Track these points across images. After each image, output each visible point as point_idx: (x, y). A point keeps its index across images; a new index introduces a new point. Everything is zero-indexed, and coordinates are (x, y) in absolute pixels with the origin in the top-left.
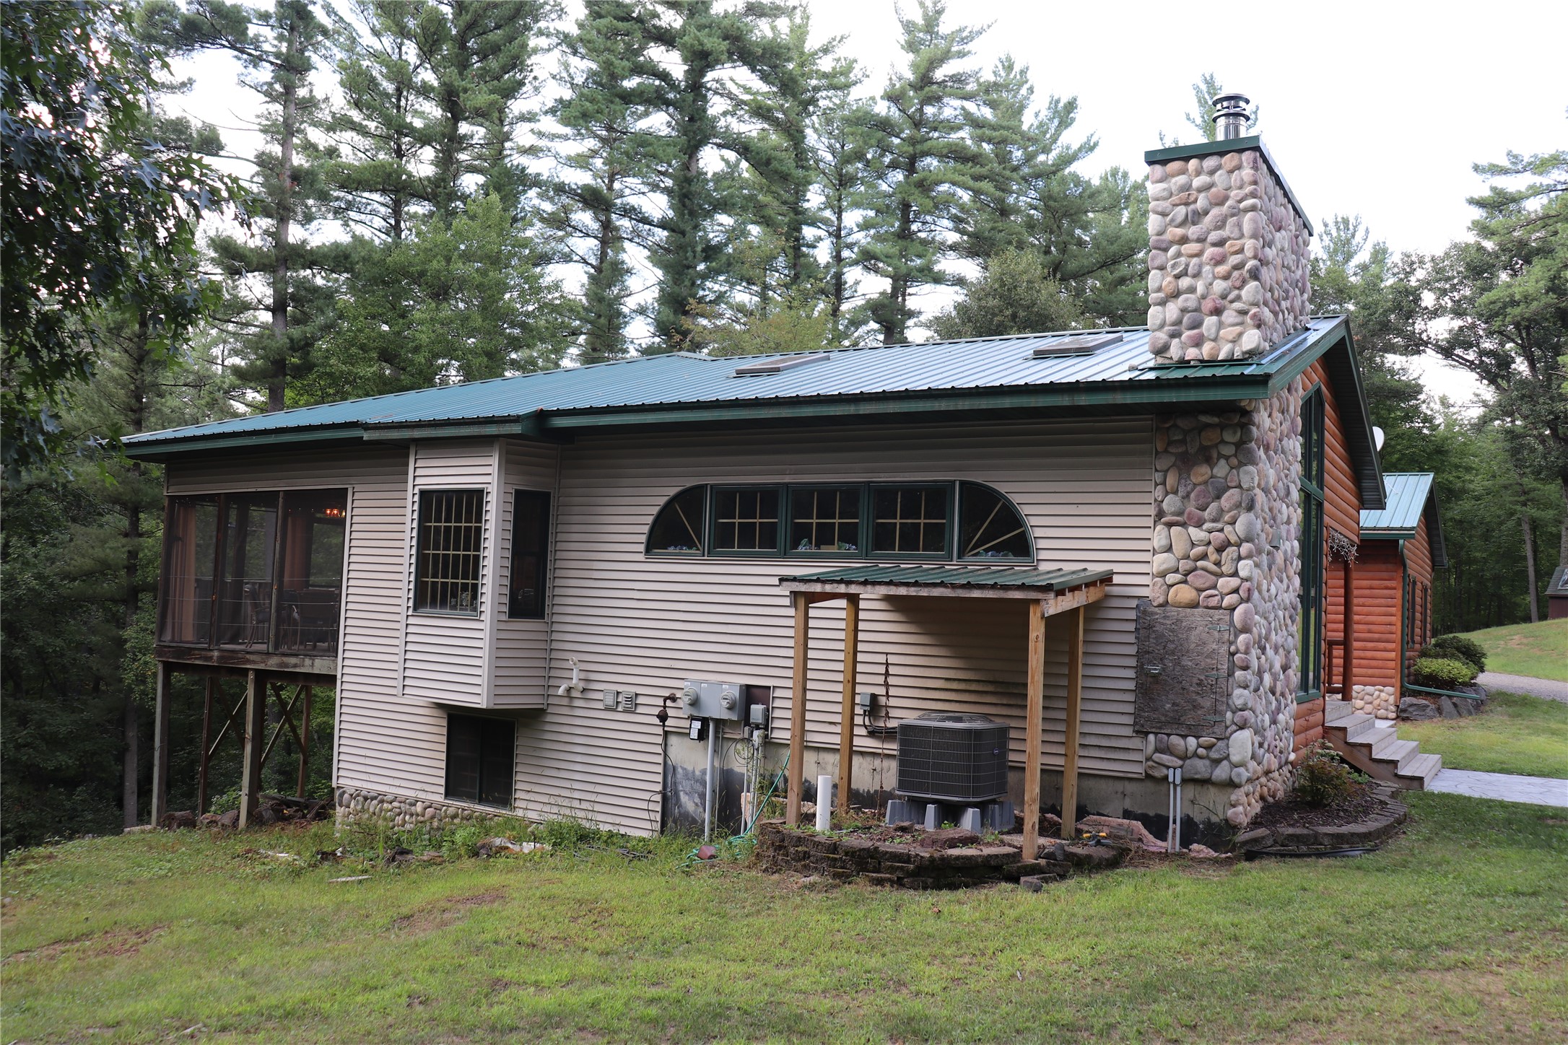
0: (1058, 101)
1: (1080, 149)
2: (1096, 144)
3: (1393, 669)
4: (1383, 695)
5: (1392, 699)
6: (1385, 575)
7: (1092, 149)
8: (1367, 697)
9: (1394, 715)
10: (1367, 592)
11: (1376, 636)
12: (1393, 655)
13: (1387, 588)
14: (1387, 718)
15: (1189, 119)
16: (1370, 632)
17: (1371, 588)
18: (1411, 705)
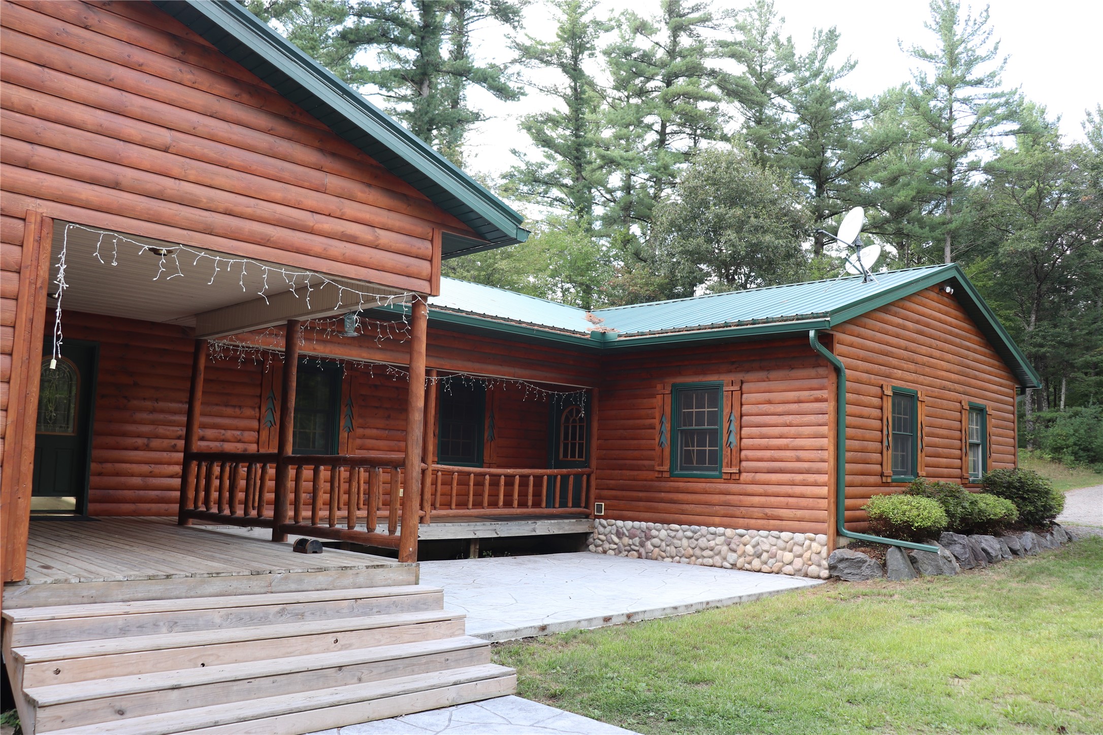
0: (821, 32)
1: (842, 69)
2: (856, 63)
3: (824, 511)
4: (814, 545)
5: (824, 551)
6: (815, 383)
7: (852, 67)
8: (796, 548)
9: (825, 573)
10: (794, 407)
11: (806, 465)
12: (824, 491)
13: (817, 400)
14: (819, 577)
15: (927, 26)
16: (799, 460)
17: (799, 402)
18: (842, 560)
